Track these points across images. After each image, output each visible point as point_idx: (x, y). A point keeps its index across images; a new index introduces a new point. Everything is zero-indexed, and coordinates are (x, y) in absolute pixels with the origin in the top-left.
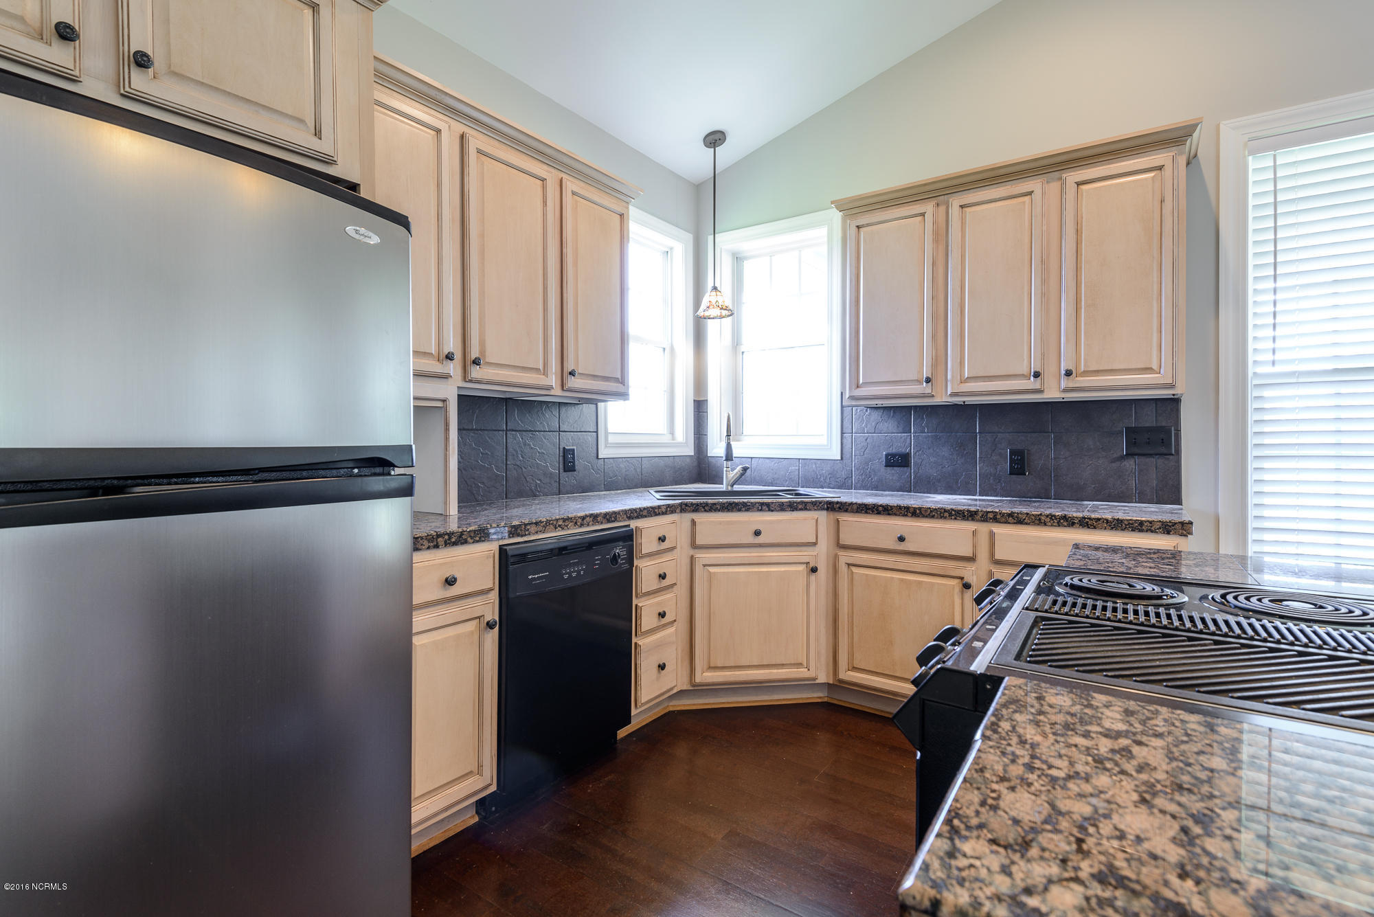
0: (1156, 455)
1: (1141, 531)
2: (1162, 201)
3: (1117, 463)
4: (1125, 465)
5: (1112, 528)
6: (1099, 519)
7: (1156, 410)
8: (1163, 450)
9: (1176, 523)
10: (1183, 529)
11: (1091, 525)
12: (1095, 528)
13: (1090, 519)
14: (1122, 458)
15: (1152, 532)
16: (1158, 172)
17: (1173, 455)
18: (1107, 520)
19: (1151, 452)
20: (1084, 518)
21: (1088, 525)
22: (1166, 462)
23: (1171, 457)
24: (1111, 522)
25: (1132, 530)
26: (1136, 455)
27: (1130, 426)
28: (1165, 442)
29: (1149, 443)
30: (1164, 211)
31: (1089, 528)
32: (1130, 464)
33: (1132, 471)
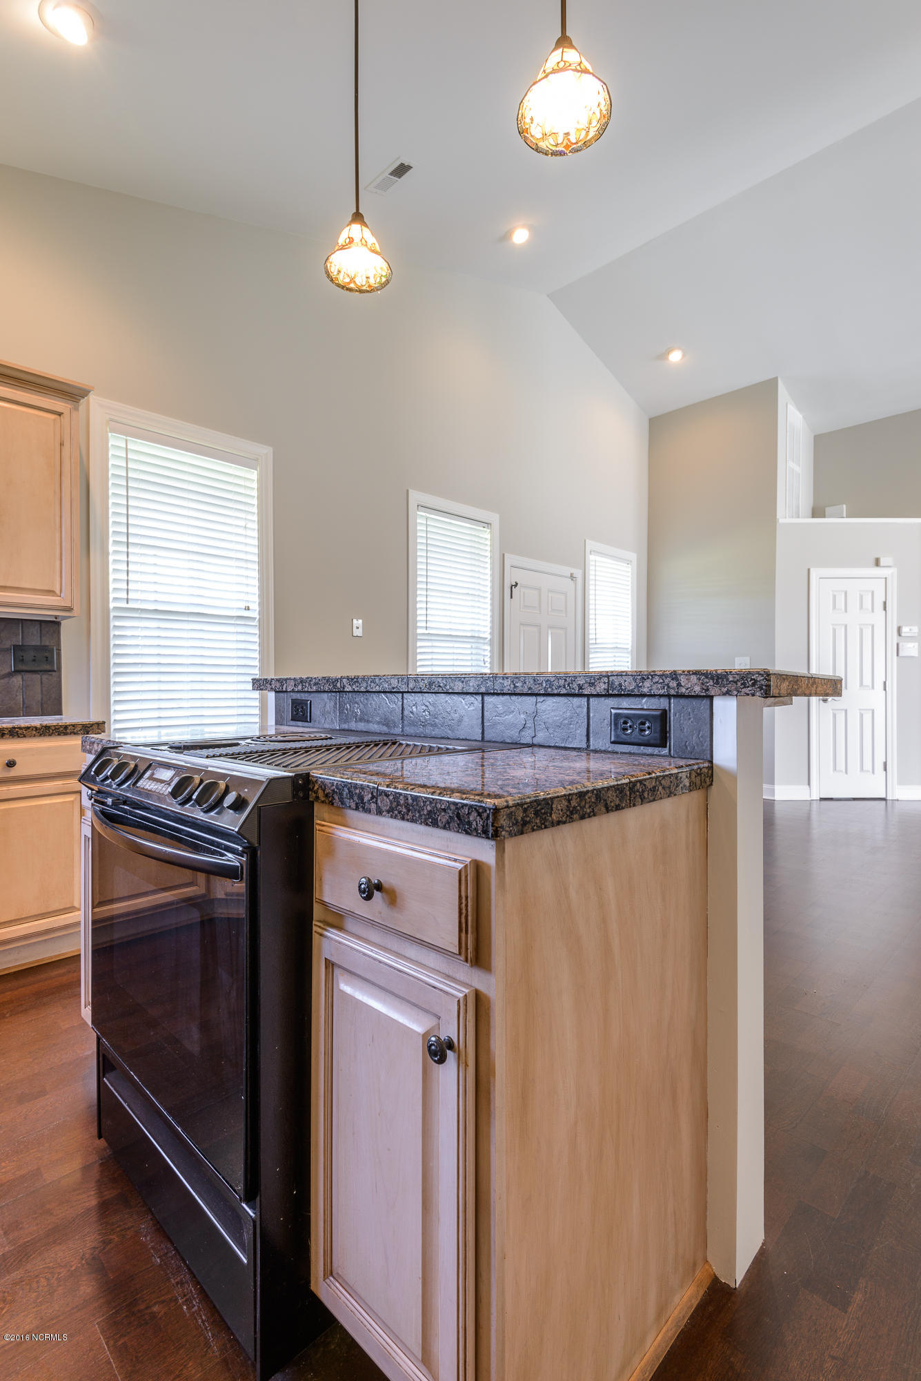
0: (41, 671)
1: (66, 734)
2: (62, 444)
3: (6, 679)
4: (13, 682)
5: (41, 735)
6: (28, 728)
7: (41, 630)
8: (48, 667)
9: (93, 724)
10: (98, 729)
11: (21, 734)
12: (25, 736)
13: (20, 728)
14: (10, 674)
15: (75, 734)
16: (58, 417)
17: (55, 671)
18: (36, 728)
19: (38, 669)
20: (14, 728)
21: (18, 734)
22: (50, 678)
23: (54, 673)
24: (40, 729)
25: (58, 735)
26: (23, 671)
27: (17, 644)
28: (48, 660)
29: (34, 660)
30: (63, 454)
31: (19, 737)
32: (17, 680)
33: (19, 687)
